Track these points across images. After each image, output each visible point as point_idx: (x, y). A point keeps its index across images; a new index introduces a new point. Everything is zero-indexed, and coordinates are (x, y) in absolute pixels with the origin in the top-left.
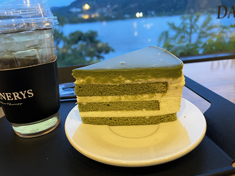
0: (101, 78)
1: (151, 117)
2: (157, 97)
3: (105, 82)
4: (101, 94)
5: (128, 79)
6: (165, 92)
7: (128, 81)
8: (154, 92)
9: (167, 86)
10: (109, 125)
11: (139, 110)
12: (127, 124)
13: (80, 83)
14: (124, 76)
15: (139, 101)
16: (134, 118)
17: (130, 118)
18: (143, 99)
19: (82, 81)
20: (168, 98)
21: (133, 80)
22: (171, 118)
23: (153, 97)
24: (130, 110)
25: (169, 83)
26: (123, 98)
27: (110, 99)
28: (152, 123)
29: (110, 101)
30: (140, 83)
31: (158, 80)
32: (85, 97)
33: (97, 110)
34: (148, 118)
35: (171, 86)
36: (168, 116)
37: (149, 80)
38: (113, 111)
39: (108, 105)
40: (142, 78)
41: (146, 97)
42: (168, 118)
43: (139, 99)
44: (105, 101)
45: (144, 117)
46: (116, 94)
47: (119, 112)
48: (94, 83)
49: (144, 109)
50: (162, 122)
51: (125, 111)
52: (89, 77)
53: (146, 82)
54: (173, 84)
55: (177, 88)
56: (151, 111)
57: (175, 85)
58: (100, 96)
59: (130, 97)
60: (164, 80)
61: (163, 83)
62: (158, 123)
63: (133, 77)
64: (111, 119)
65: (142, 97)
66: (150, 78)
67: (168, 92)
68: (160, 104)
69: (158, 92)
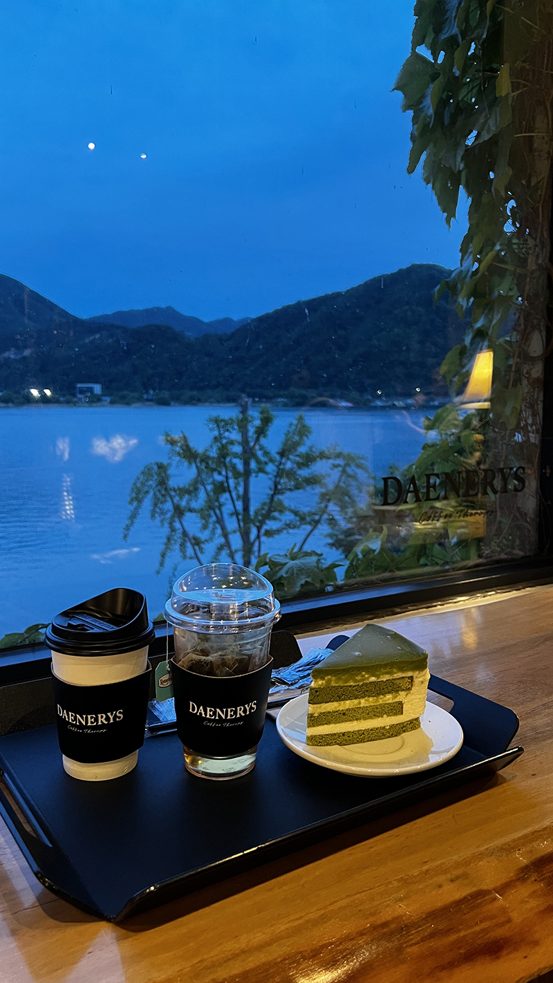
0: (343, 677)
1: (392, 726)
2: (401, 696)
3: (347, 682)
4: (340, 698)
5: (373, 676)
6: (409, 689)
7: (373, 679)
8: (398, 691)
9: (412, 681)
10: (340, 744)
11: (379, 717)
12: (362, 741)
13: (319, 685)
14: (367, 673)
15: (380, 704)
16: (371, 730)
17: (367, 730)
18: (386, 701)
19: (320, 683)
20: (413, 697)
21: (378, 677)
22: (414, 724)
23: (397, 696)
24: (368, 718)
25: (414, 677)
26: (363, 702)
27: (348, 704)
28: (392, 736)
29: (347, 707)
30: (385, 680)
31: (404, 675)
32: (319, 705)
33: (328, 723)
34: (388, 728)
35: (416, 681)
36: (411, 722)
37: (395, 675)
38: (348, 723)
39: (344, 714)
40: (387, 673)
41: (389, 698)
42: (412, 724)
43: (381, 702)
44: (341, 708)
45: (384, 727)
46: (356, 698)
47: (355, 723)
48: (334, 685)
49: (385, 716)
50: (404, 731)
51: (362, 721)
52: (329, 677)
53: (391, 678)
54: (420, 677)
55: (422, 682)
56: (392, 717)
57: (421, 679)
58: (336, 701)
59: (371, 699)
60: (410, 674)
61: (409, 678)
62: (400, 734)
63: (378, 673)
64: (344, 734)
65: (385, 698)
66: (397, 673)
67: (413, 688)
68: (404, 705)
69: (403, 690)
